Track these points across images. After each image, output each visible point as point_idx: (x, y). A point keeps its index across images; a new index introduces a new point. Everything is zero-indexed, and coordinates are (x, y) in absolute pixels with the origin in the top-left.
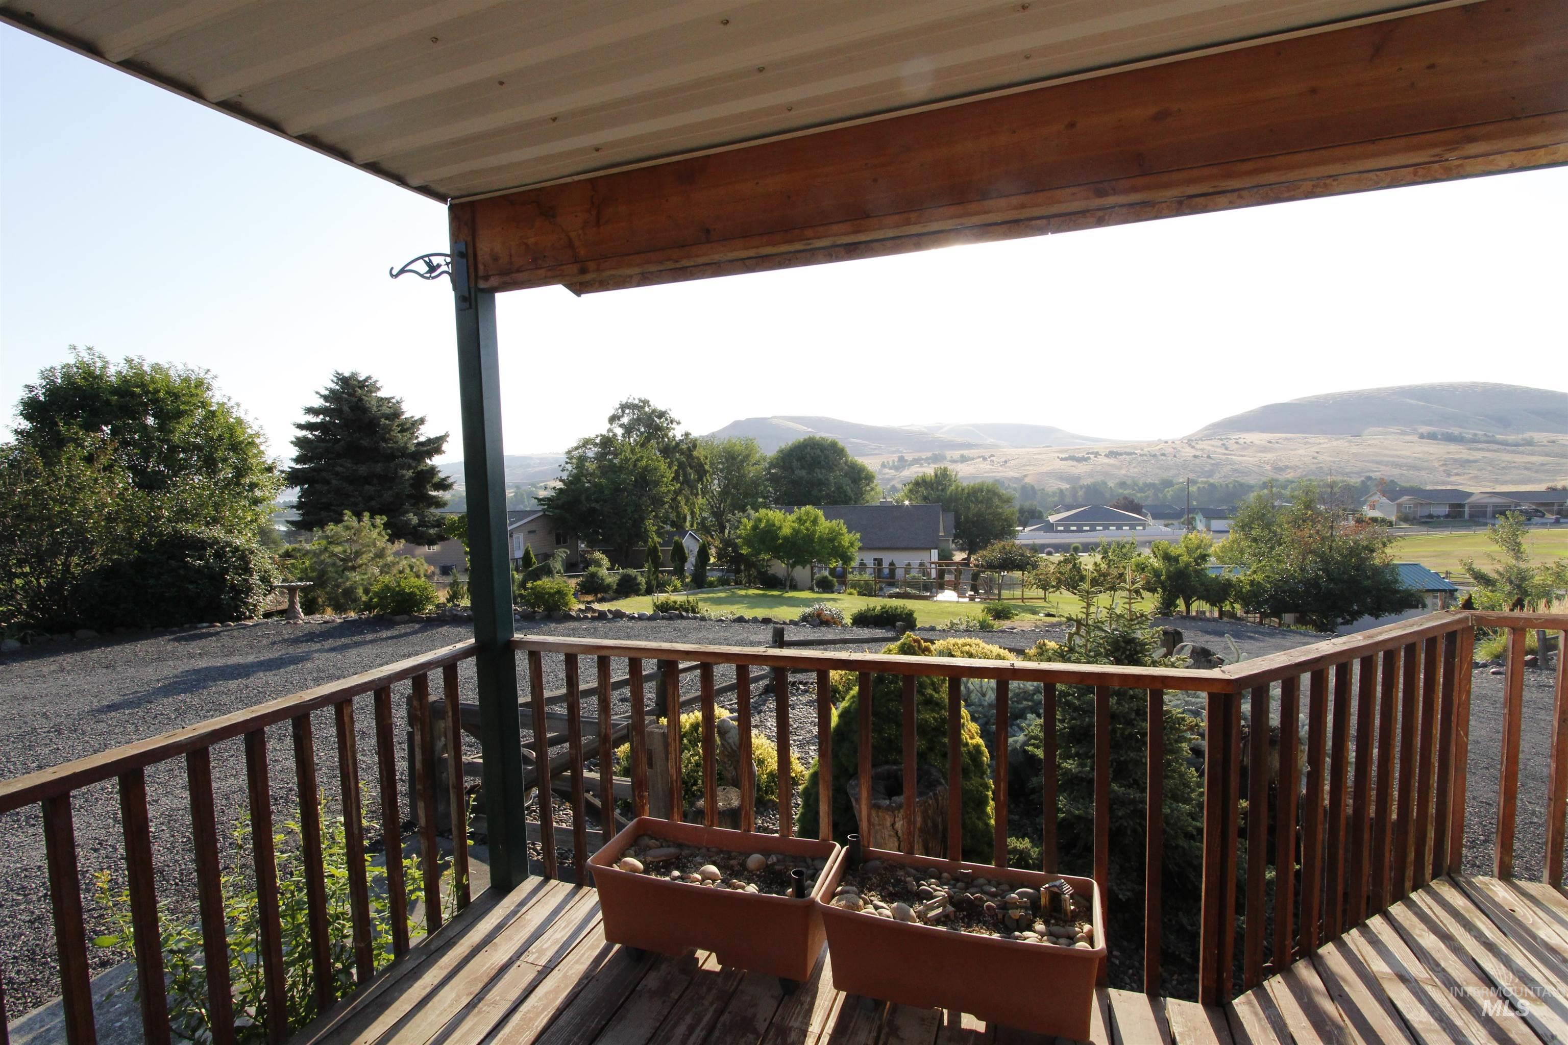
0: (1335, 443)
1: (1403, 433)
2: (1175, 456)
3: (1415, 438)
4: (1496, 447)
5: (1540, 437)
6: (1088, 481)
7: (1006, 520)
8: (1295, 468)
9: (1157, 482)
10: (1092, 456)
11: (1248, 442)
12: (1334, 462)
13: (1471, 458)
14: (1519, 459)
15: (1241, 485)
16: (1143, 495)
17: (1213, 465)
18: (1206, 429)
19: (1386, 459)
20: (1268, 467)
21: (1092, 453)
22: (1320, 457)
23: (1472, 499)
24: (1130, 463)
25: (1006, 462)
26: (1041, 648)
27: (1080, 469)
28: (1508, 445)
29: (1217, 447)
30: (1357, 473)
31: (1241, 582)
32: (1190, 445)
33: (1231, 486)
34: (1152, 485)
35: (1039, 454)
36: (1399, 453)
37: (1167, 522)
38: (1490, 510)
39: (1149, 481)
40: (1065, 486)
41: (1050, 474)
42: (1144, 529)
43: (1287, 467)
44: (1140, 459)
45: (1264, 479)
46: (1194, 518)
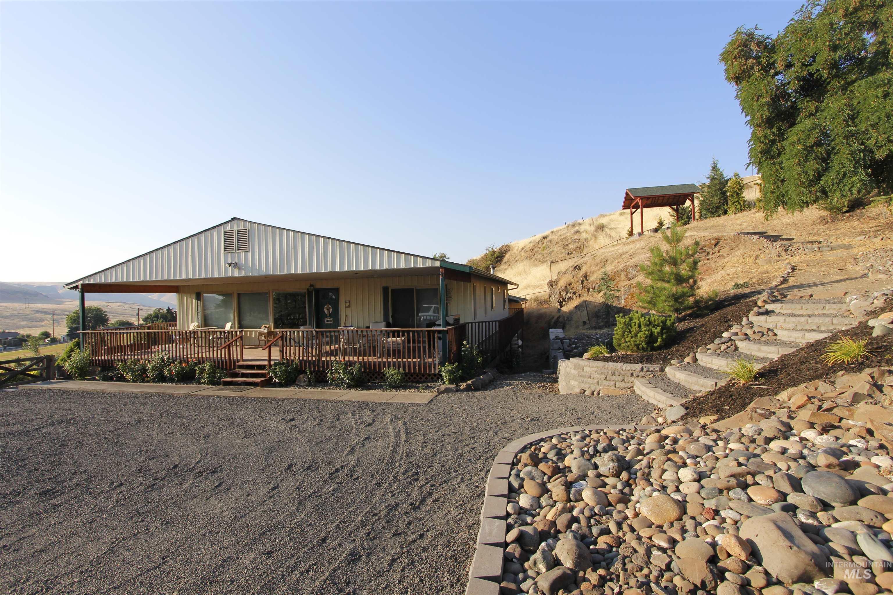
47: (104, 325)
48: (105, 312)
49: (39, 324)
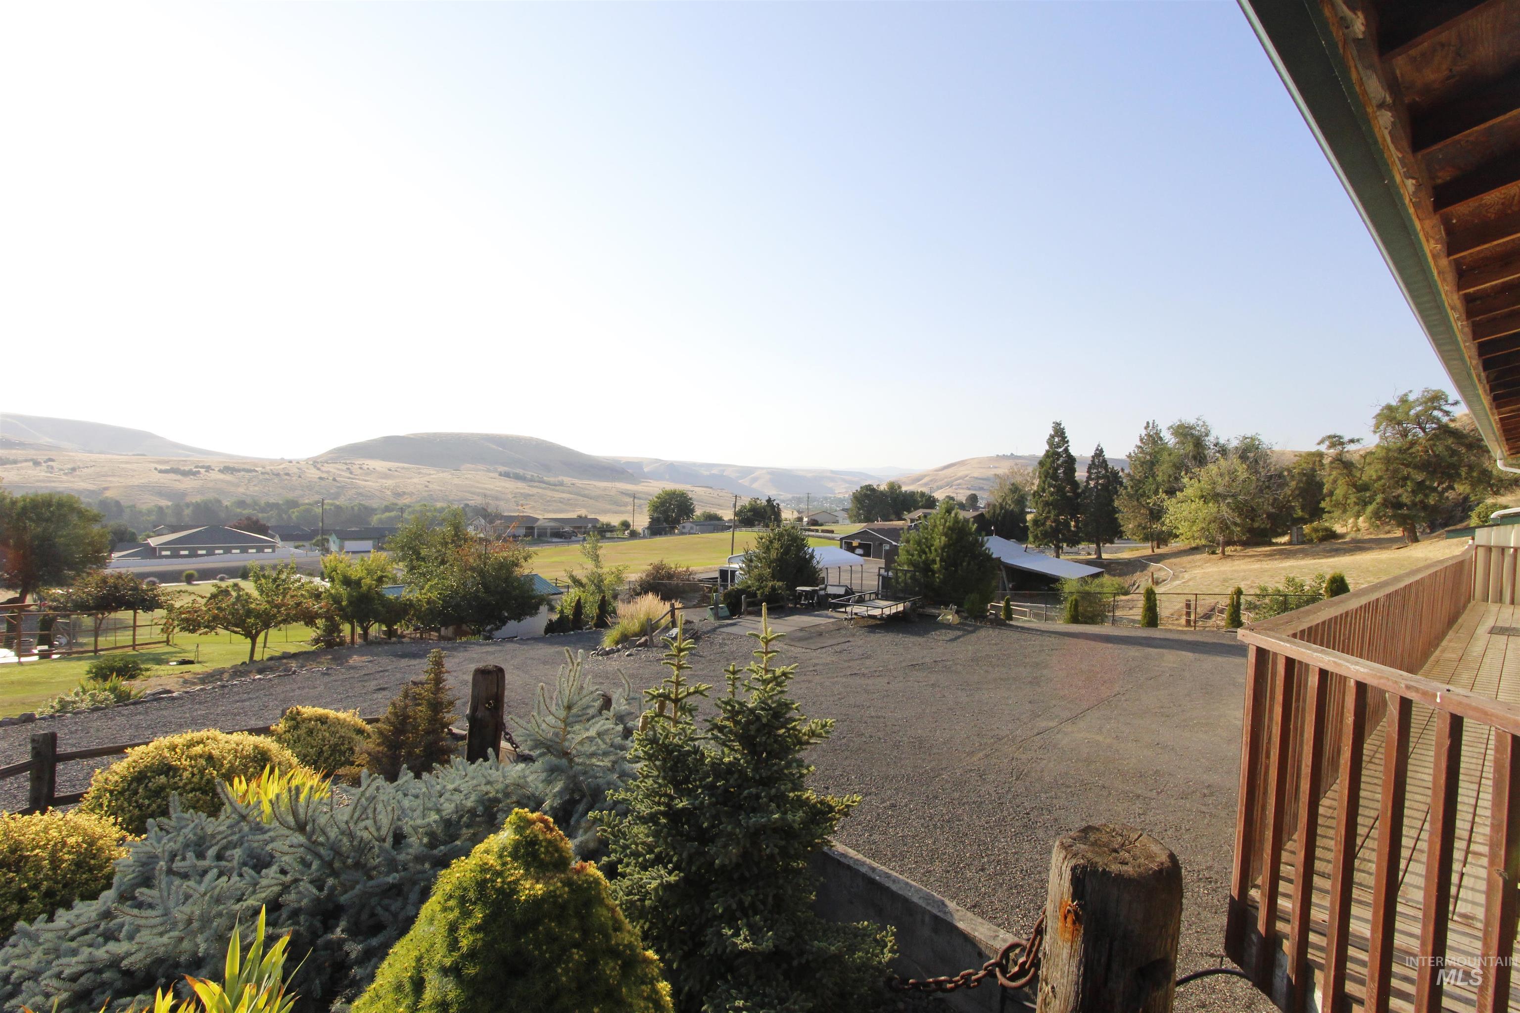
0: (441, 475)
1: (489, 471)
2: (300, 477)
3: (496, 475)
4: (544, 485)
5: (567, 480)
6: (198, 499)
7: (91, 544)
8: (411, 494)
9: (281, 502)
10: (202, 470)
11: (371, 468)
12: (441, 491)
13: (531, 493)
14: (557, 495)
15: (366, 508)
16: (265, 515)
17: (339, 487)
18: (331, 452)
19: (478, 490)
20: (389, 493)
21: (202, 467)
22: (431, 486)
23: (539, 523)
24: (250, 480)
25: (74, 469)
26: (294, 719)
27: (187, 484)
28: (550, 484)
29: (343, 470)
30: (459, 501)
31: (420, 600)
32: (315, 466)
33: (356, 508)
34: (276, 506)
35: (127, 463)
36: (486, 486)
37: (297, 544)
38: (549, 531)
39: (272, 501)
40: (164, 503)
41: (143, 488)
42: (274, 551)
43: (404, 493)
44: (261, 477)
45: (385, 503)
46: (328, 541)
47: (688, 517)
48: (691, 499)
49: (623, 509)
